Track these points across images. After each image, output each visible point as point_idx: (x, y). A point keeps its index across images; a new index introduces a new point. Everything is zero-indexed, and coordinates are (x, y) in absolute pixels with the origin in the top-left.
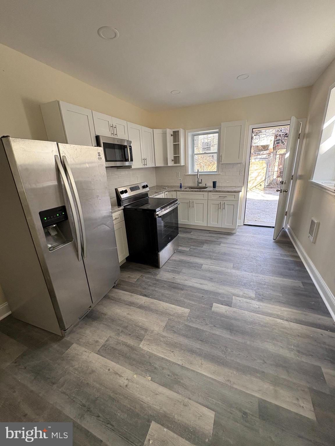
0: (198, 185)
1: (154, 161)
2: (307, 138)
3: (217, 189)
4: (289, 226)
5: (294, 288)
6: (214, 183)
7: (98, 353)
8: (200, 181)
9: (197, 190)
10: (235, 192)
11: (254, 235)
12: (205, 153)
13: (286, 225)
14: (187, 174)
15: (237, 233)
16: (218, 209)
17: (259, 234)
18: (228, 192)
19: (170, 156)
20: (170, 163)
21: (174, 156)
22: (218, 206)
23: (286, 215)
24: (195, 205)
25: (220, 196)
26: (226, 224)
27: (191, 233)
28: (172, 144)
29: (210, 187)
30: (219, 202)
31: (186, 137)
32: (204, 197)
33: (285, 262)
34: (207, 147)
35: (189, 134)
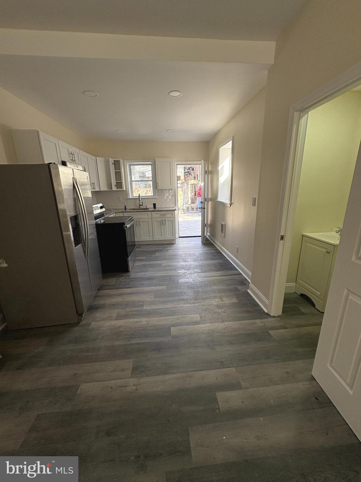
0: (140, 207)
1: (99, 186)
2: (210, 174)
3: (157, 209)
4: (209, 234)
5: (219, 263)
6: (154, 205)
7: (116, 319)
8: (141, 204)
9: (142, 210)
10: (172, 210)
11: (189, 243)
12: (142, 181)
13: (207, 234)
14: (128, 197)
15: (177, 243)
16: (161, 225)
17: (191, 241)
18: (167, 211)
19: (114, 182)
20: (114, 188)
21: (116, 182)
22: (161, 223)
23: (206, 226)
24: (141, 223)
25: (161, 214)
26: (168, 236)
28: (114, 171)
29: (151, 208)
30: (161, 219)
31: (125, 166)
32: (148, 216)
33: (212, 253)
34: (143, 175)
35: (127, 163)
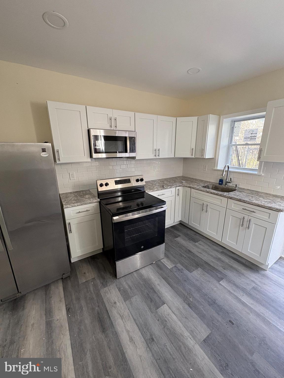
1: (173, 151)
8: (229, 180)
10: (271, 209)
12: (247, 144)
14: (215, 168)
16: (240, 225)
18: (259, 206)
22: (240, 222)
24: (210, 210)
25: (245, 208)
27: (196, 244)
30: (242, 216)
32: (221, 204)
34: (251, 135)
35: (226, 120)
